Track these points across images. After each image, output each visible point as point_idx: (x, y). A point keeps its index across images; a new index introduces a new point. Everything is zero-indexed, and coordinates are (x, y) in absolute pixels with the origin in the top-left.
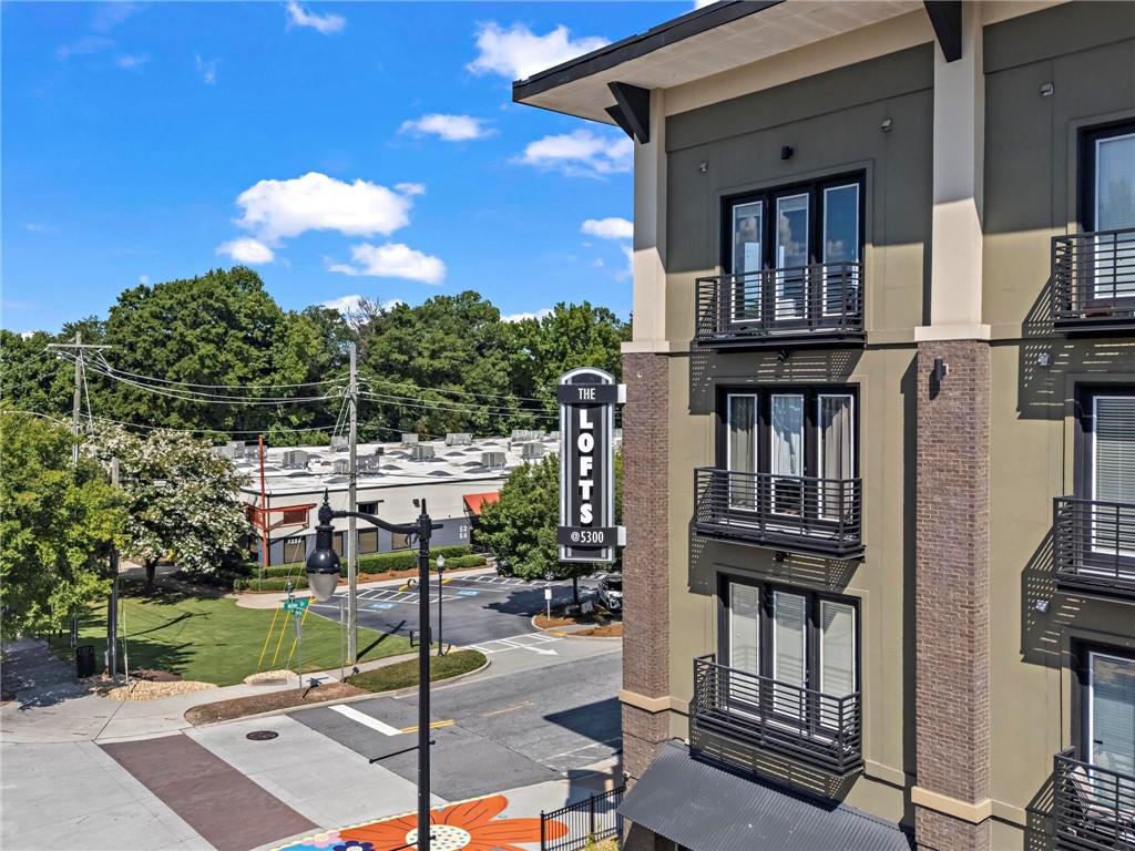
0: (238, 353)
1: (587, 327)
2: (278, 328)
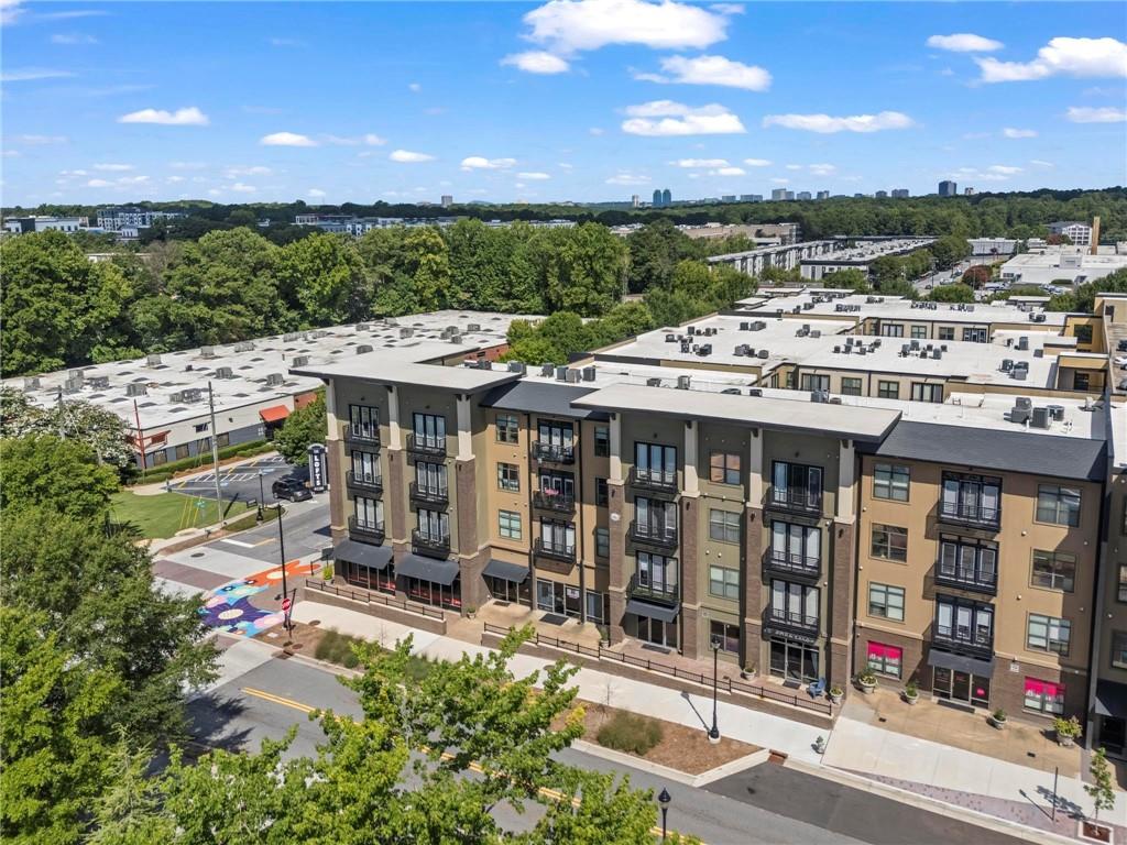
0: (64, 301)
1: (335, 250)
2: (91, 277)
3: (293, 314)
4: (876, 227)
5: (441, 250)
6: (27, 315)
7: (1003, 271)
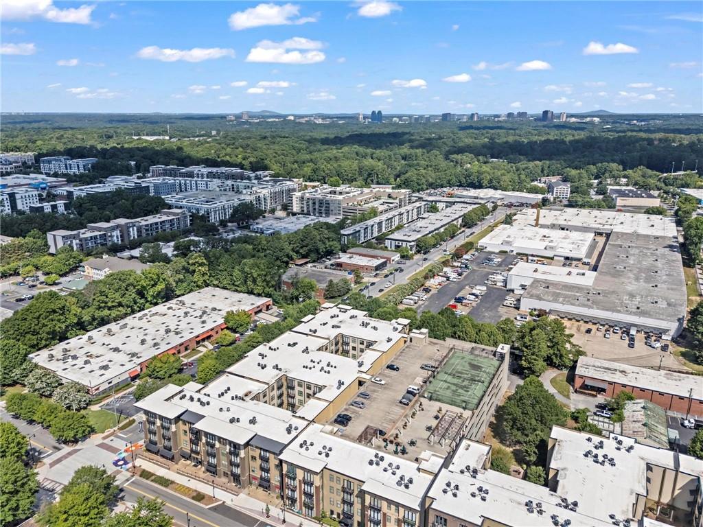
0: (58, 320)
3: (142, 301)
4: (465, 178)
5: (205, 264)
6: (47, 329)
7: (479, 244)
